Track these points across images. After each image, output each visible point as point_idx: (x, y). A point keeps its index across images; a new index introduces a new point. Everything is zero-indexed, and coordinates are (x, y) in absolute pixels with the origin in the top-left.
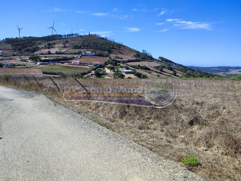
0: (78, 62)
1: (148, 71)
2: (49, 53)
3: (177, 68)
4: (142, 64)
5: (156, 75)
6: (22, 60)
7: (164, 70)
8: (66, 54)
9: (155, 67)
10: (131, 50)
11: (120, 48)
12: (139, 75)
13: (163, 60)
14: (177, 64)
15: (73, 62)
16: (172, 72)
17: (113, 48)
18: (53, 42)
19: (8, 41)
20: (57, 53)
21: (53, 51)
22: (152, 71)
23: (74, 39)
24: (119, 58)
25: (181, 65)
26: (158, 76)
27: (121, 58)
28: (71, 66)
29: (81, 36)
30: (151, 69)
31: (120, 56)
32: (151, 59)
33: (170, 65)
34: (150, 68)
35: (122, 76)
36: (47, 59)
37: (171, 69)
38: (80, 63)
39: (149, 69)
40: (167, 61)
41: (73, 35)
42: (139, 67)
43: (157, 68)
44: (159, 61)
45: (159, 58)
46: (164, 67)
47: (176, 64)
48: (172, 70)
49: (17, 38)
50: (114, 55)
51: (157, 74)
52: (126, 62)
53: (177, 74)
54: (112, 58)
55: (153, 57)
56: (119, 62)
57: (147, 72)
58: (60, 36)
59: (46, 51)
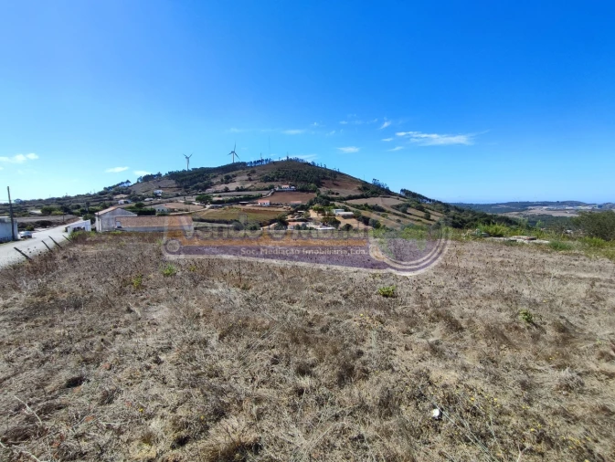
0: (267, 202)
1: (381, 213)
2: (227, 190)
3: (432, 208)
4: (371, 201)
5: (394, 220)
6: (185, 203)
7: (409, 211)
8: (250, 190)
9: (392, 207)
10: (353, 180)
11: (335, 177)
12: (366, 221)
13: (407, 193)
14: (433, 201)
15: (260, 202)
16: (422, 214)
17: (324, 178)
18: (234, 173)
19: (172, 176)
20: (238, 190)
21: (232, 186)
22: (389, 212)
23: (264, 167)
24: (333, 193)
25: (440, 202)
26: (399, 221)
27: (337, 194)
28: (256, 208)
29: (274, 163)
30: (387, 209)
31: (335, 190)
32: (388, 193)
33: (419, 203)
34: (385, 208)
35: (336, 223)
36: (221, 199)
37: (421, 209)
38: (270, 204)
39: (382, 210)
40: (414, 195)
41: (262, 160)
42: (366, 207)
43: (397, 207)
44: (401, 196)
45: (402, 190)
46: (409, 206)
47: (430, 200)
48: (423, 211)
49: (184, 171)
50: (326, 189)
51: (397, 218)
52: (345, 199)
53: (432, 217)
54: (323, 194)
55: (392, 189)
56: (333, 199)
57: (379, 215)
58: (244, 164)
59: (223, 187)
